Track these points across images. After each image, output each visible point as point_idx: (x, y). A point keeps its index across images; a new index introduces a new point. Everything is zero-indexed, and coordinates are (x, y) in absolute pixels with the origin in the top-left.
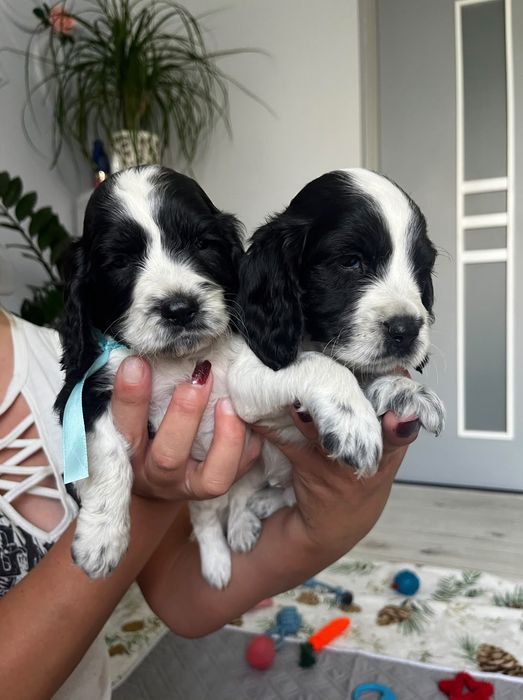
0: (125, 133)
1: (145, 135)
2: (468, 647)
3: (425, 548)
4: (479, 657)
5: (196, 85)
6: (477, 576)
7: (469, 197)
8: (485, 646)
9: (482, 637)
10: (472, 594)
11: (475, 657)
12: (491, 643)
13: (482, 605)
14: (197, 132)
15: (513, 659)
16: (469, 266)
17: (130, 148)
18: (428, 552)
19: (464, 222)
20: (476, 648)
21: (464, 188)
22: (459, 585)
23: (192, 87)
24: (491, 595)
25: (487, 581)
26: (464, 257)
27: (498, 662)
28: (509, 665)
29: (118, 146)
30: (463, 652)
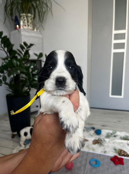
0: (24, 14)
1: (29, 15)
2: (115, 150)
3: (102, 125)
4: (118, 152)
5: (44, 1)
6: (116, 132)
7: (115, 35)
8: (119, 149)
9: (118, 147)
10: (115, 136)
11: (117, 152)
12: (121, 148)
13: (118, 139)
14: (44, 14)
15: (126, 153)
16: (114, 53)
17: (25, 18)
18: (103, 126)
19: (114, 42)
20: (117, 150)
21: (114, 32)
22: (111, 134)
23: (43, 2)
24: (119, 136)
25: (118, 133)
26: (114, 51)
27: (123, 153)
28: (126, 154)
29: (22, 18)
30: (114, 151)
